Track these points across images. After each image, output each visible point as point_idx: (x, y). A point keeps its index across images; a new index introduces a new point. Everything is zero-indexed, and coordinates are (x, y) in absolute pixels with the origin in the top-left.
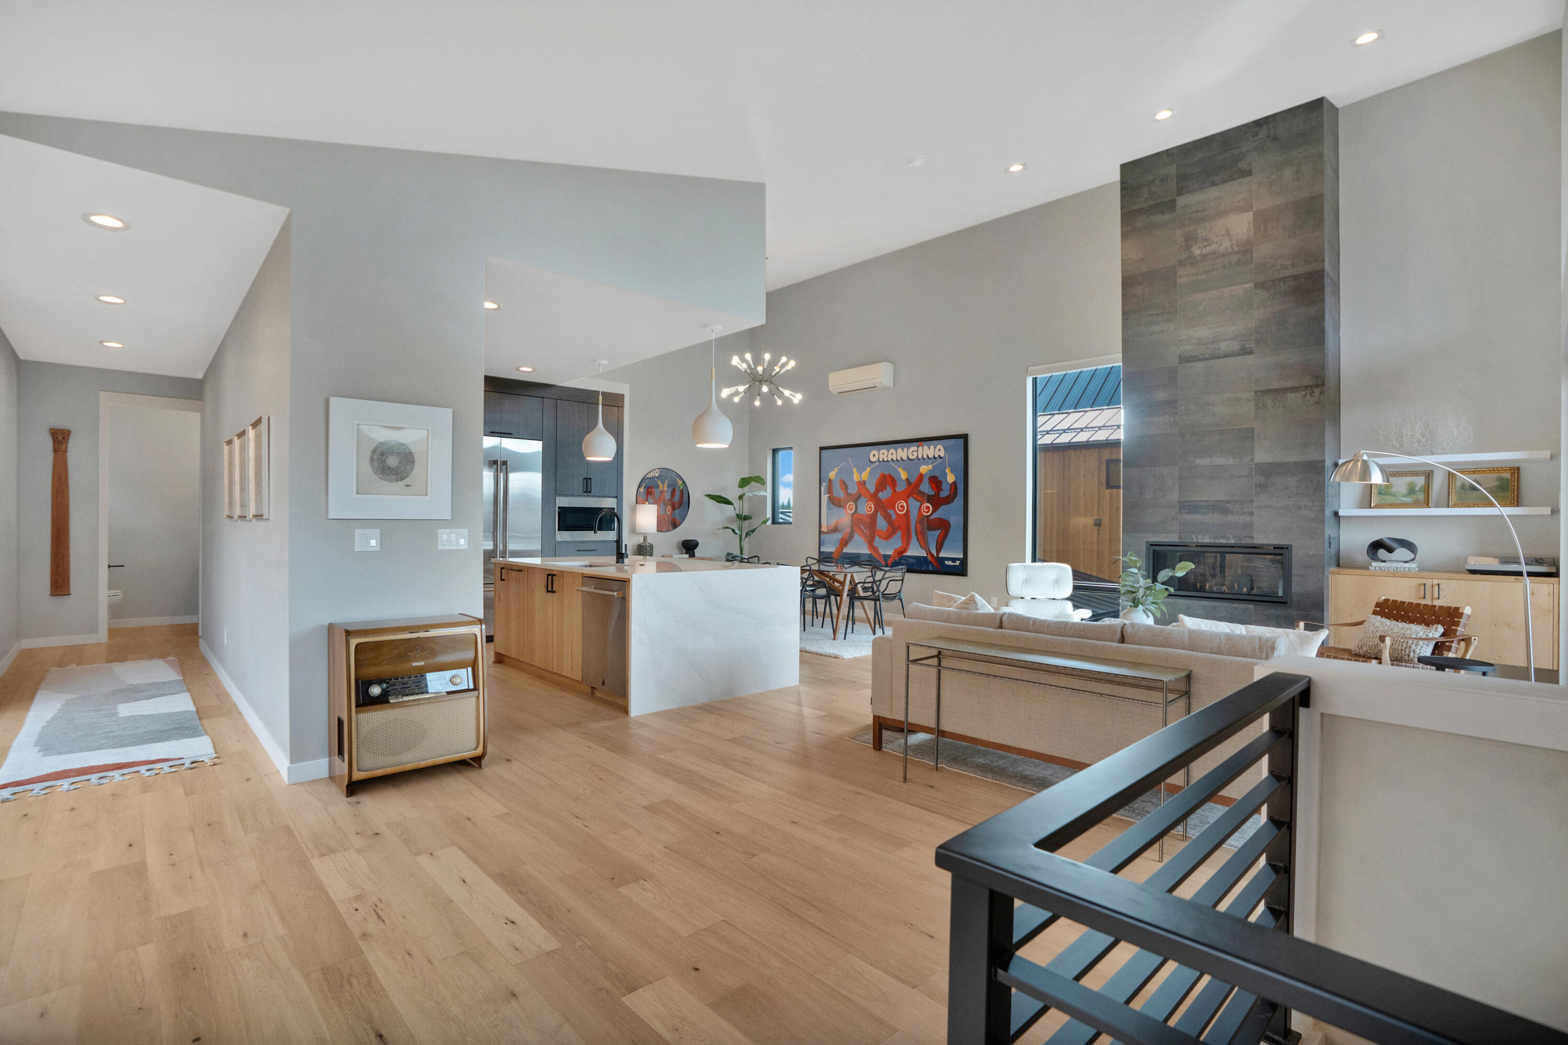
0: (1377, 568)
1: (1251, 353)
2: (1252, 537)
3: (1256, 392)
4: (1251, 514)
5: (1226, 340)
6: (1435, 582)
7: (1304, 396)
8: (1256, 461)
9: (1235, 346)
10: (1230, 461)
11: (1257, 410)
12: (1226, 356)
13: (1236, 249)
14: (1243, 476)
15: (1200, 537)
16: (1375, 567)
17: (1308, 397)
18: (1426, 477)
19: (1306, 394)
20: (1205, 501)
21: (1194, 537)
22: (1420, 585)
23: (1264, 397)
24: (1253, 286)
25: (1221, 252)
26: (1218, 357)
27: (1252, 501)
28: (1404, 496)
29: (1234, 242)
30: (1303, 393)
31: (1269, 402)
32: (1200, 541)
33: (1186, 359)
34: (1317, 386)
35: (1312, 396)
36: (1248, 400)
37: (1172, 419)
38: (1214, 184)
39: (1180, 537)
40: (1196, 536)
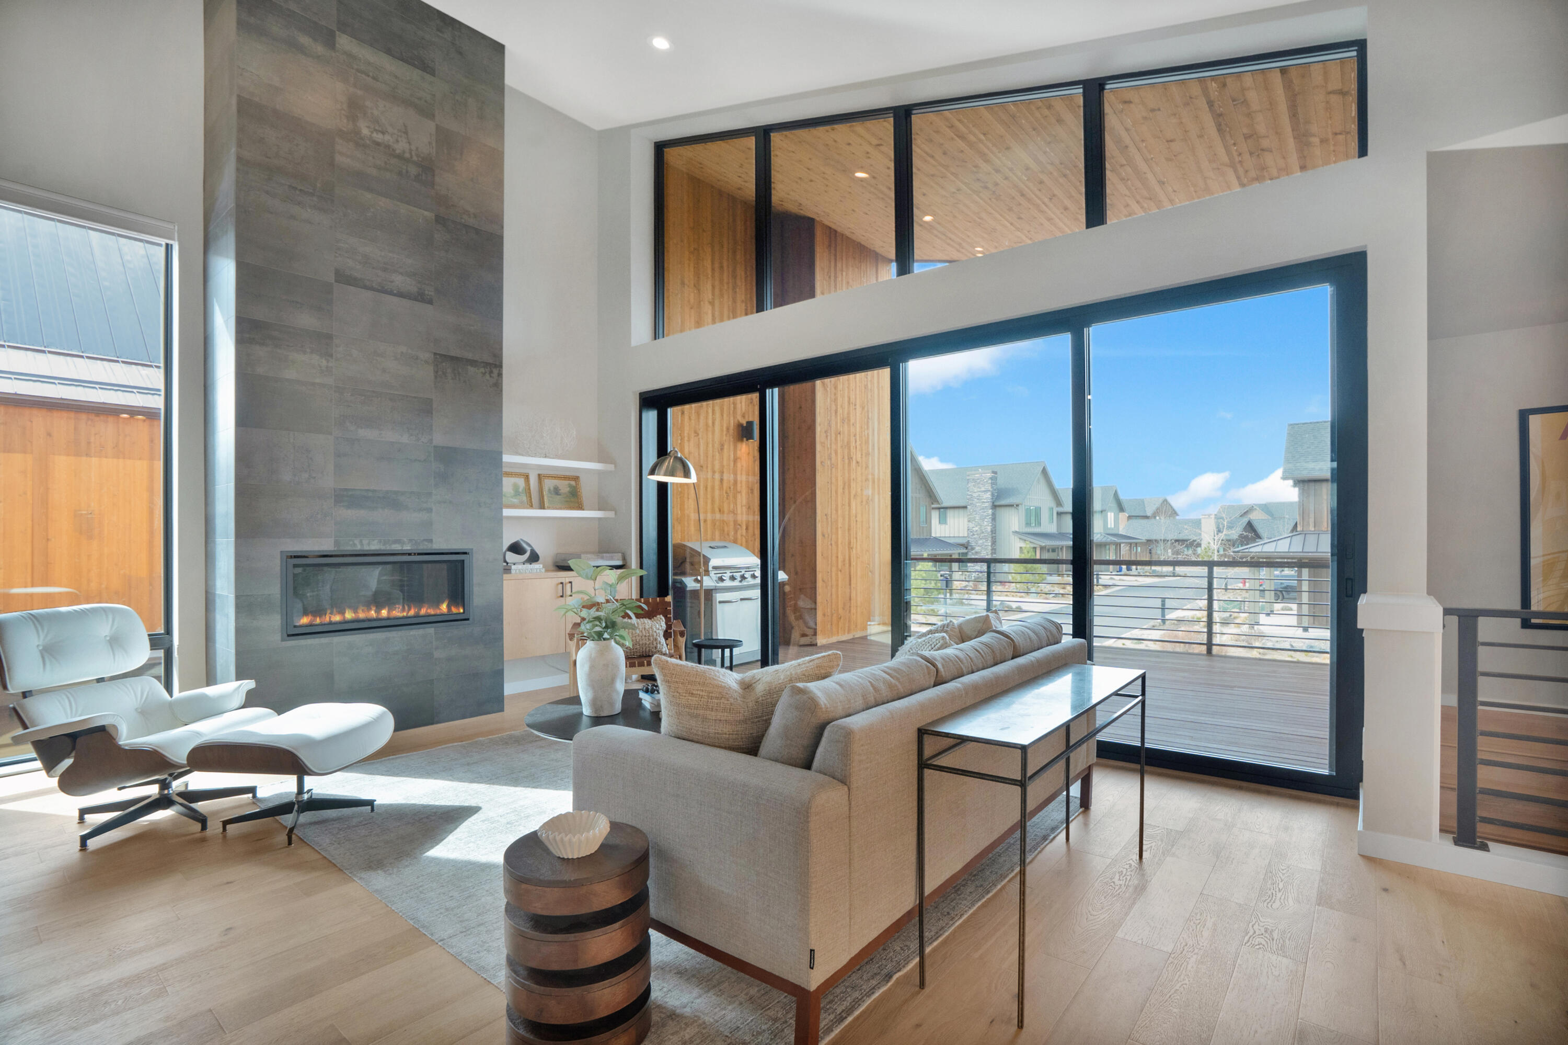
0: (518, 571)
1: (430, 302)
2: (431, 541)
3: (435, 354)
4: (430, 510)
5: (401, 274)
6: (568, 580)
8: (435, 443)
9: (409, 285)
10: (405, 439)
11: (436, 377)
12: (401, 295)
13: (415, 158)
14: (420, 461)
15: (365, 542)
16: (516, 570)
17: (487, 376)
18: (525, 480)
19: (485, 373)
20: (374, 491)
21: (357, 542)
22: (558, 584)
23: (444, 364)
24: (433, 218)
25: (397, 152)
26: (391, 293)
27: (430, 494)
28: (512, 497)
29: (413, 148)
30: (482, 370)
31: (449, 371)
32: (366, 548)
33: (344, 278)
34: (496, 366)
35: (491, 376)
36: (426, 362)
37: (324, 363)
38: (388, 52)
39: (337, 543)
40: (361, 542)
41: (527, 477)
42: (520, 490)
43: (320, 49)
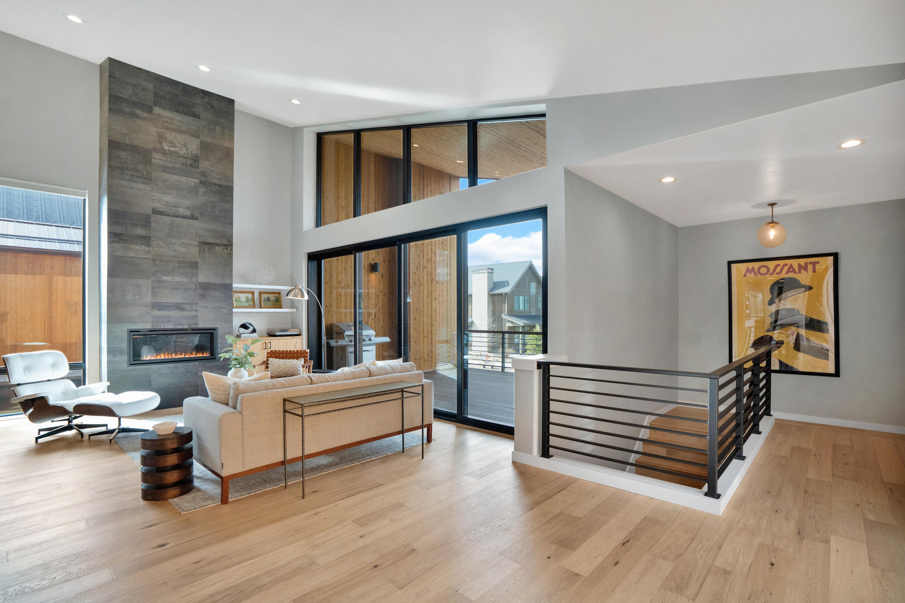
0: (244, 337)
1: (197, 219)
2: (197, 324)
3: (200, 242)
4: (197, 311)
5: (183, 208)
6: (269, 341)
7: (223, 250)
8: (199, 281)
9: (188, 213)
10: (185, 280)
11: (200, 252)
12: (183, 217)
13: (190, 156)
14: (192, 289)
15: (166, 325)
16: (243, 337)
17: (225, 250)
18: (252, 295)
19: (224, 249)
20: (170, 303)
21: (162, 325)
22: (264, 343)
23: (204, 246)
24: (199, 182)
25: (181, 155)
26: (178, 217)
27: (197, 304)
28: (245, 303)
29: (189, 152)
30: (223, 248)
31: (206, 249)
32: (166, 327)
33: (156, 212)
34: (229, 245)
35: (227, 250)
36: (195, 246)
37: (147, 249)
38: (177, 111)
39: (153, 325)
40: (164, 325)
41: (253, 293)
42: (249, 299)
43: (145, 115)
